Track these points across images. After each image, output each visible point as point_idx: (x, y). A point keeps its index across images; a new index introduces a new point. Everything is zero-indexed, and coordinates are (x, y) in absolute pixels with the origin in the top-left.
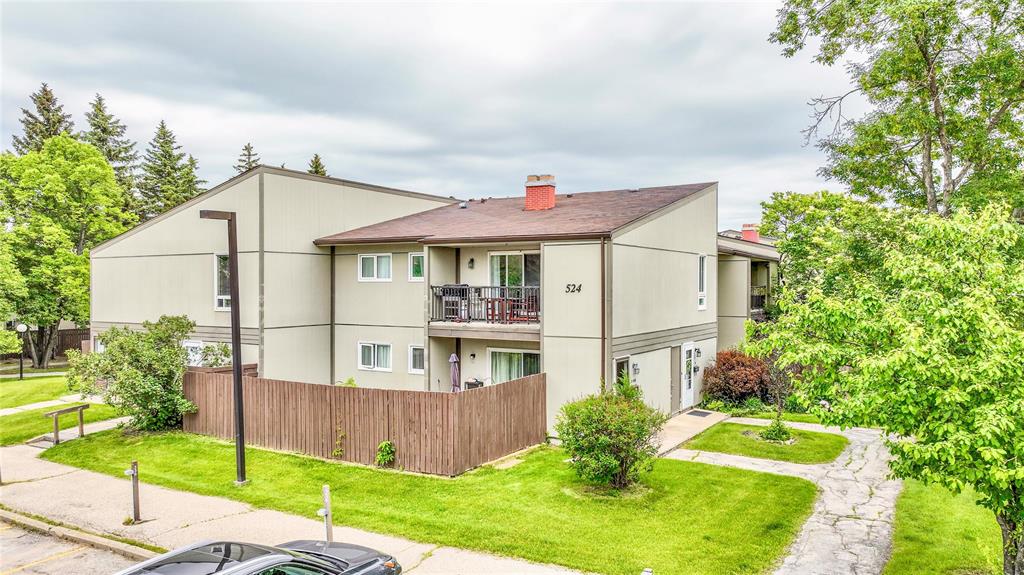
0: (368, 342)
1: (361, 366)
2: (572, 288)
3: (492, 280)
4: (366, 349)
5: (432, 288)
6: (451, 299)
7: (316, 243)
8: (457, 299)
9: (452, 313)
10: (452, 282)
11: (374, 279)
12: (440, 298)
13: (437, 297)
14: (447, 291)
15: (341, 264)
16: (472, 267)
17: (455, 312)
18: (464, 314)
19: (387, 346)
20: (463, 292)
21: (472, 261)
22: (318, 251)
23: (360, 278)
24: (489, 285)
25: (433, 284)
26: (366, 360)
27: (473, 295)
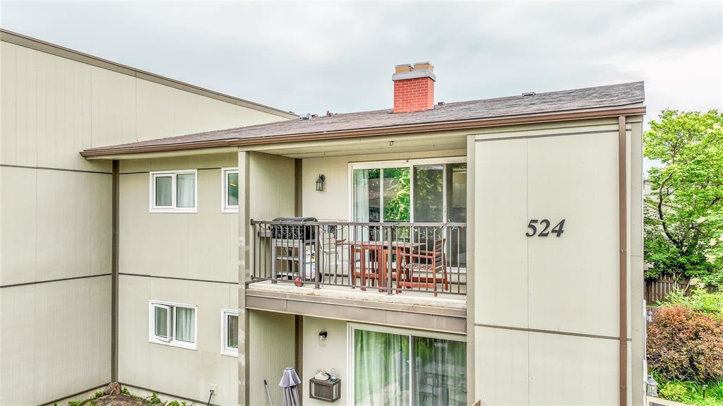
0: (164, 302)
1: (153, 337)
2: (540, 228)
3: (356, 213)
4: (160, 313)
5: (253, 223)
6: (286, 243)
7: (86, 155)
8: (297, 243)
9: (289, 268)
10: (288, 214)
11: (173, 208)
12: (267, 241)
13: (262, 238)
14: (280, 230)
15: (128, 187)
16: (321, 190)
17: (293, 266)
18: (310, 271)
19: (191, 310)
20: (308, 233)
21: (322, 178)
22: (89, 167)
23: (153, 207)
24: (350, 220)
25: (254, 216)
26: (160, 330)
27: (324, 237)
